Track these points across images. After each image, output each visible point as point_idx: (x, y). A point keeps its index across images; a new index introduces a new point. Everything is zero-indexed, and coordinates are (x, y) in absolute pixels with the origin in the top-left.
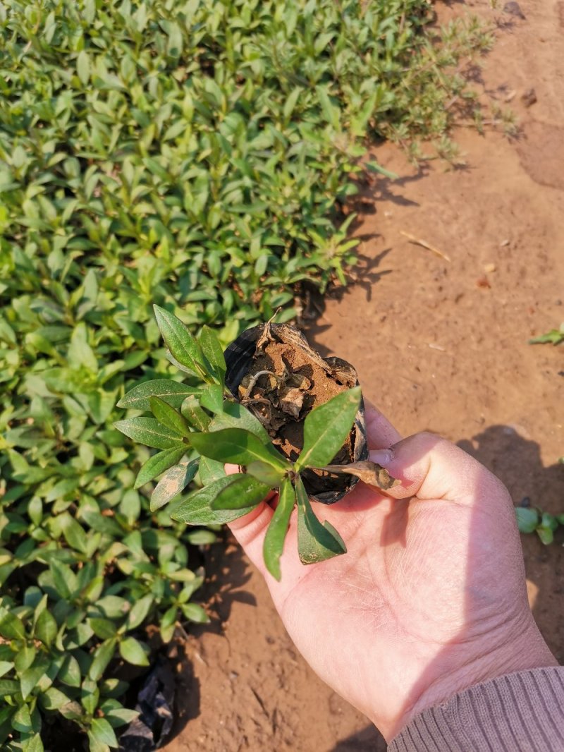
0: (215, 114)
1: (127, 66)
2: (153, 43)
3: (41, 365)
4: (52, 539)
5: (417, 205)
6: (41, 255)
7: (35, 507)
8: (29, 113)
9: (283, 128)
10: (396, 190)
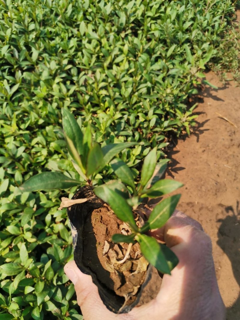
0: (137, 53)
1: (101, 29)
2: (113, 20)
3: (56, 156)
4: (54, 233)
5: (223, 101)
6: (58, 108)
7: (48, 218)
8: (58, 46)
9: (166, 62)
10: (214, 93)
